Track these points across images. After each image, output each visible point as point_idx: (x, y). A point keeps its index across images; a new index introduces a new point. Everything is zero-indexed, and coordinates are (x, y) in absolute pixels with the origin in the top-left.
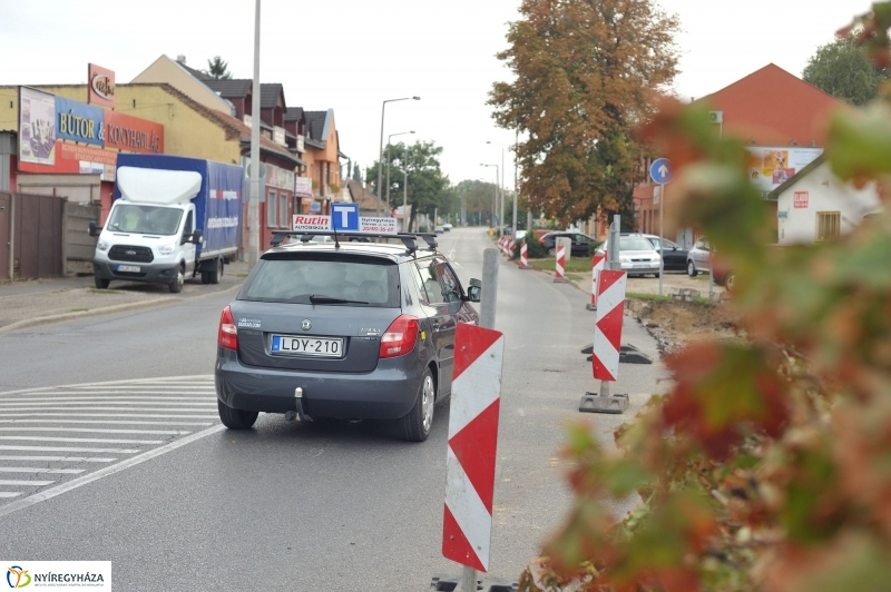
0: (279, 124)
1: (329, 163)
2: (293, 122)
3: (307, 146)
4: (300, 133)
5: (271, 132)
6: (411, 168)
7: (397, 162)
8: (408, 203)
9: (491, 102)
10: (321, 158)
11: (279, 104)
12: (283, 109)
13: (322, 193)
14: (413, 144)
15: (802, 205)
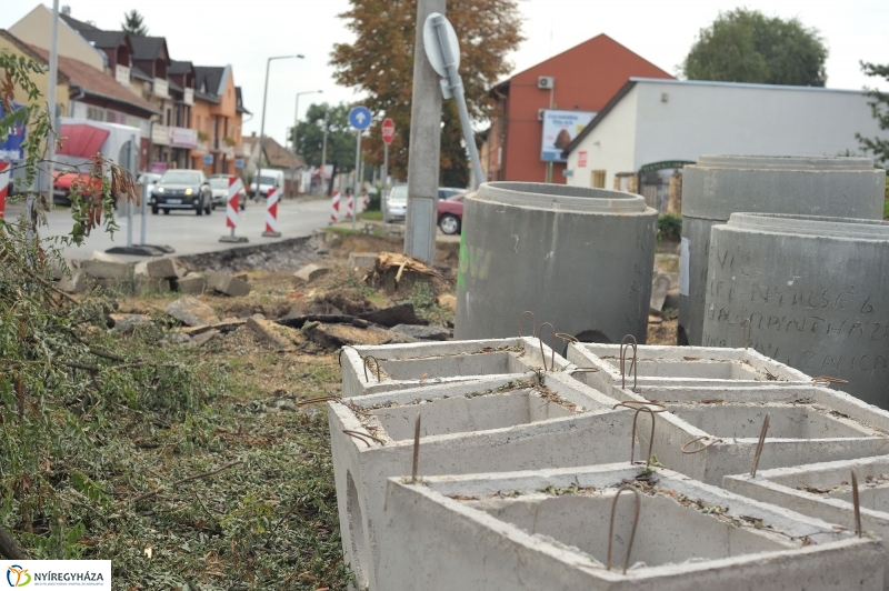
0: (162, 75)
1: (226, 118)
2: (181, 76)
3: (196, 99)
4: (189, 85)
5: (152, 84)
6: (333, 129)
7: (320, 122)
8: (328, 163)
9: (333, 63)
10: (216, 112)
11: (162, 56)
12: (168, 61)
13: (217, 146)
14: (336, 105)
15: (582, 164)
